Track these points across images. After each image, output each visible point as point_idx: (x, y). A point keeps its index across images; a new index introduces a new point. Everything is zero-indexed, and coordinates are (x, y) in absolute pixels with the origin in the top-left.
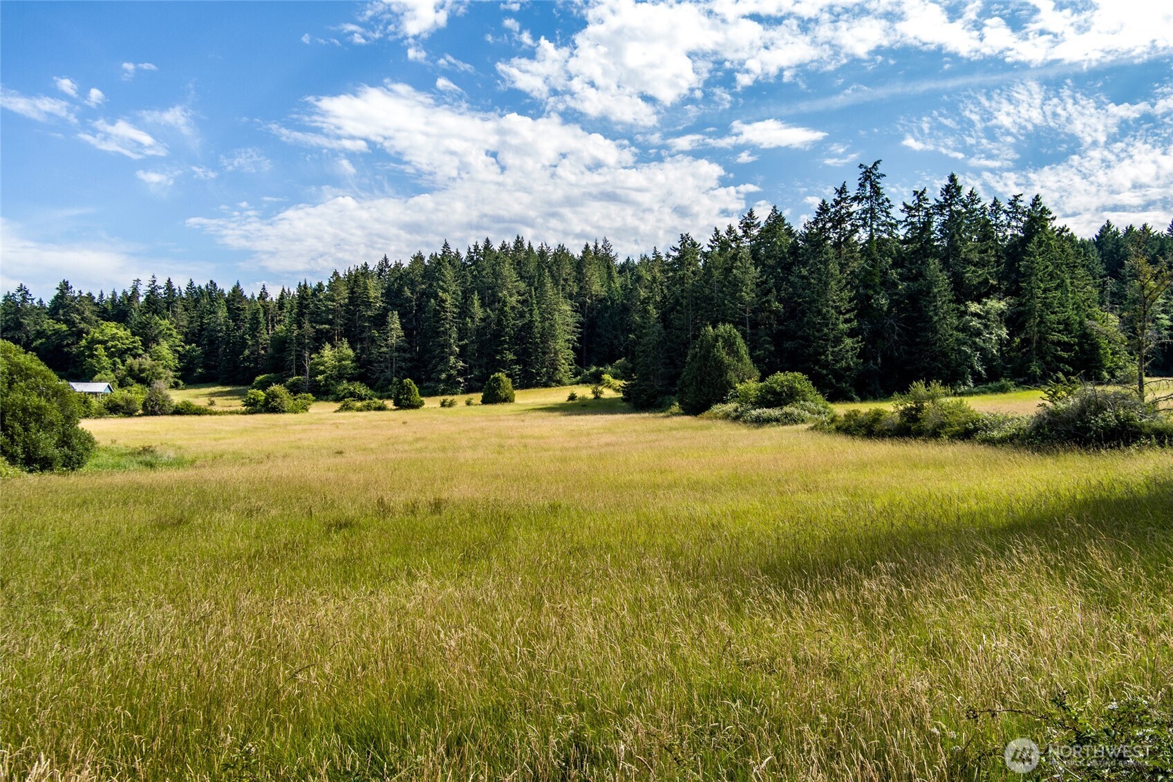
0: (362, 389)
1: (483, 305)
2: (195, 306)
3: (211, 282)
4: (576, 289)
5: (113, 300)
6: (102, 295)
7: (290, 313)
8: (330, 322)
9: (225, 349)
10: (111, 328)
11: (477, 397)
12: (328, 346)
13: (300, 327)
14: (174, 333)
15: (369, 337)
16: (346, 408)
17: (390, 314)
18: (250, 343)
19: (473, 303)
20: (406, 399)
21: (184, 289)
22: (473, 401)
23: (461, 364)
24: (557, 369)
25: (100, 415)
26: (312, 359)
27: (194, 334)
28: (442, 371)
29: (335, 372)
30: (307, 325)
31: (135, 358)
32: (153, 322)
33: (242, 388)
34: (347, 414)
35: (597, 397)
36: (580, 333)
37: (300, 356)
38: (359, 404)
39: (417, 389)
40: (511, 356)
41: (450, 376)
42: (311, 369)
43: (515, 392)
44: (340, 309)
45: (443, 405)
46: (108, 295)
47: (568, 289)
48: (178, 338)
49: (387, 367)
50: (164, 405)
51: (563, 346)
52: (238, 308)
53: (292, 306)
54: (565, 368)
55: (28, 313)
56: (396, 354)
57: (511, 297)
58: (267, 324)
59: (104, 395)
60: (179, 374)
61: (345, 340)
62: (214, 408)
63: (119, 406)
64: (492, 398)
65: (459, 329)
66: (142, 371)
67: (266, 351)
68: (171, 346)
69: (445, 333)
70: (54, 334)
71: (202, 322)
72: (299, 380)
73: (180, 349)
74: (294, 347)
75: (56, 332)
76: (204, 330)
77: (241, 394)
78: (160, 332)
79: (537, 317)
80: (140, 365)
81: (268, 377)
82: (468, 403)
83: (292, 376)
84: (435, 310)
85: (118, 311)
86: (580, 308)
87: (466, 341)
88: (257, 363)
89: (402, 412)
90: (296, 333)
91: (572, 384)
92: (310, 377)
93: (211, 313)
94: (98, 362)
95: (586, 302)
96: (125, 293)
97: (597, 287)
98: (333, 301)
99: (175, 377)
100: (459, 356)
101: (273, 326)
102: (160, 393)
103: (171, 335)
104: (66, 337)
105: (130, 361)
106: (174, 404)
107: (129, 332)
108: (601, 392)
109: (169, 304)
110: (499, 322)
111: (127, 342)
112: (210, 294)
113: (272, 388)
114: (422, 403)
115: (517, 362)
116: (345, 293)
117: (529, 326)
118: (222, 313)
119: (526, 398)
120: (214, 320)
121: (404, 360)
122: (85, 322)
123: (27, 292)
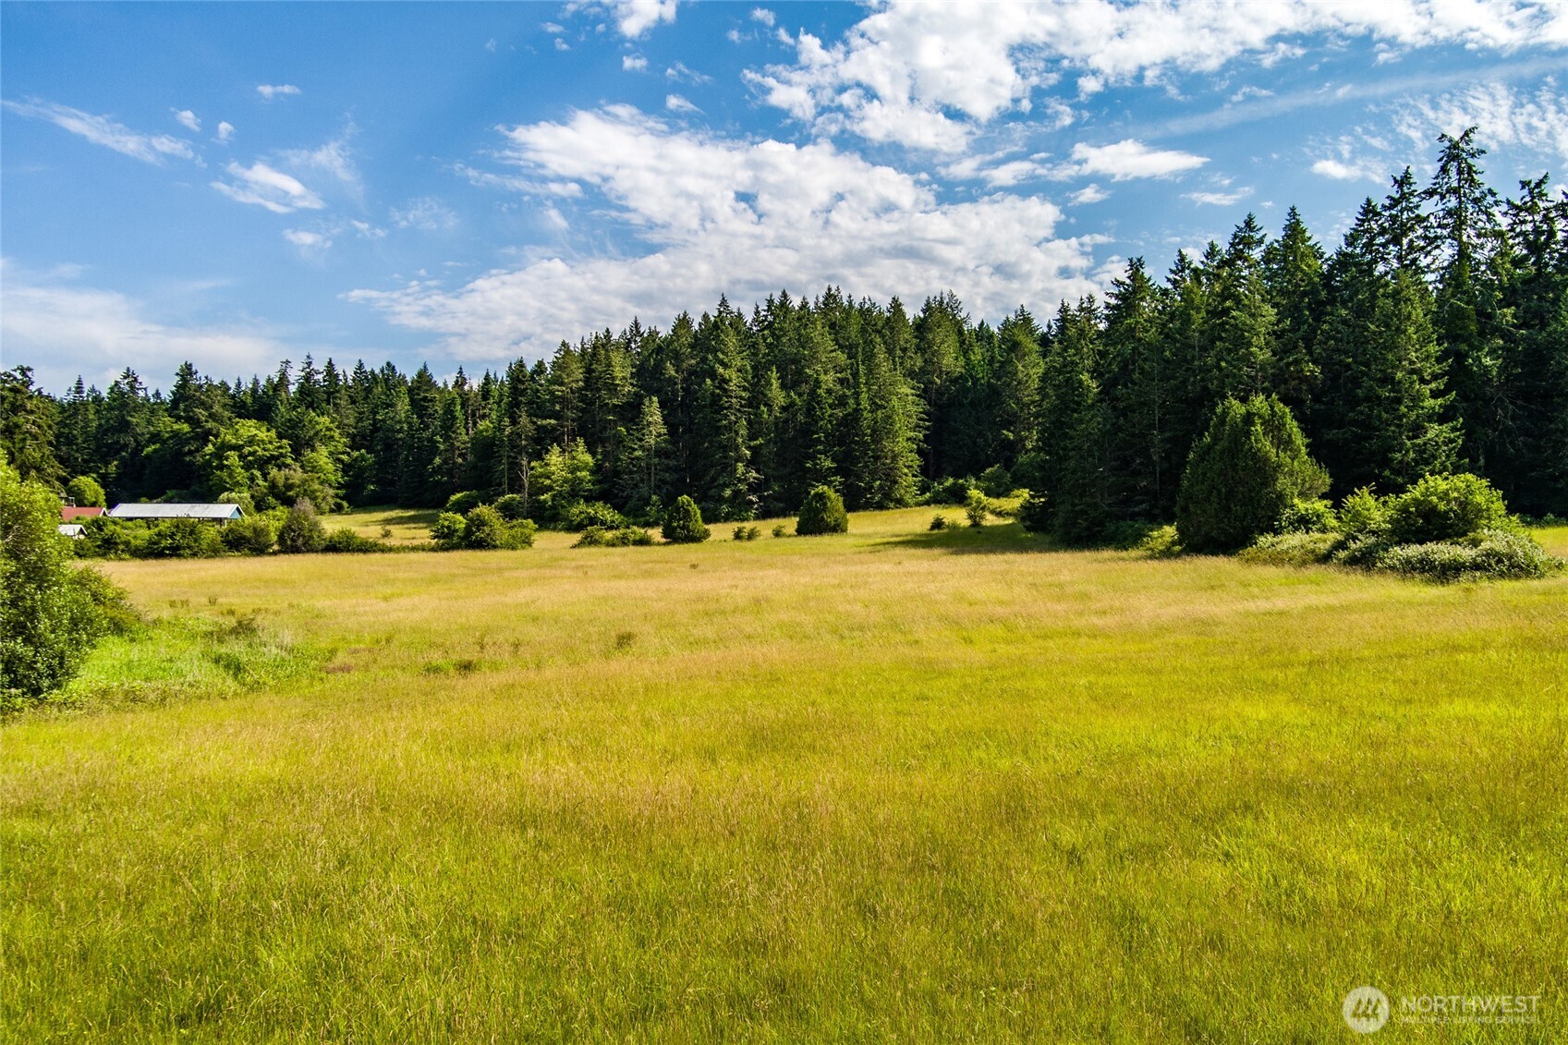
0: (605, 512)
1: (783, 386)
2: (366, 398)
3: (388, 364)
4: (919, 363)
5: (254, 390)
6: (239, 385)
7: (499, 403)
8: (556, 416)
9: (407, 456)
10: (250, 428)
11: (791, 524)
12: (556, 449)
13: (514, 422)
14: (336, 434)
15: (614, 435)
16: (591, 541)
17: (646, 402)
18: (442, 447)
19: (769, 383)
20: (683, 528)
21: (350, 375)
22: (784, 531)
23: (755, 475)
24: (896, 482)
25: (214, 552)
26: (532, 469)
27: (364, 437)
28: (726, 486)
29: (566, 487)
30: (524, 420)
31: (280, 468)
32: (306, 419)
33: (430, 512)
34: (593, 550)
35: (976, 524)
36: (927, 428)
37: (514, 465)
38: (609, 535)
39: (699, 512)
40: (828, 464)
41: (737, 493)
42: (530, 483)
43: (849, 516)
44: (570, 395)
45: (738, 536)
46: (247, 384)
47: (908, 363)
48: (341, 441)
49: (642, 480)
50: (311, 537)
51: (904, 446)
52: (425, 399)
53: (501, 395)
54: (908, 481)
55: (137, 408)
56: (656, 460)
57: (825, 374)
58: (467, 419)
59: (230, 521)
60: (341, 492)
61: (580, 441)
62: (388, 542)
63: (243, 538)
64: (814, 525)
65: (749, 422)
66: (289, 487)
67: (465, 459)
68: (331, 453)
69: (729, 428)
70: (170, 438)
71: (375, 420)
72: (514, 499)
73: (344, 457)
74: (505, 452)
75: (175, 434)
76: (380, 429)
77: (431, 521)
78: (317, 434)
79: (865, 403)
80: (287, 479)
81: (468, 496)
82: (777, 534)
83: (503, 494)
84: (713, 394)
85: (259, 404)
86: (924, 394)
87: (761, 441)
88: (451, 476)
89: (676, 547)
90: (507, 432)
91: (918, 504)
92: (530, 495)
93: (388, 406)
94: (231, 476)
95: (933, 383)
96: (269, 380)
97: (950, 360)
98: (562, 384)
99: (337, 496)
100: (750, 464)
101: (475, 424)
102: (306, 519)
103: (332, 437)
104: (187, 441)
105: (274, 472)
106: (327, 535)
107: (273, 433)
108: (982, 517)
109: (329, 394)
110: (810, 411)
111: (270, 446)
112: (387, 381)
113: (477, 510)
114: (706, 534)
115: (836, 472)
116: (579, 374)
117: (853, 419)
118: (403, 406)
119: (863, 525)
120: (391, 415)
121: (668, 469)
122: (215, 420)
123: (136, 380)
